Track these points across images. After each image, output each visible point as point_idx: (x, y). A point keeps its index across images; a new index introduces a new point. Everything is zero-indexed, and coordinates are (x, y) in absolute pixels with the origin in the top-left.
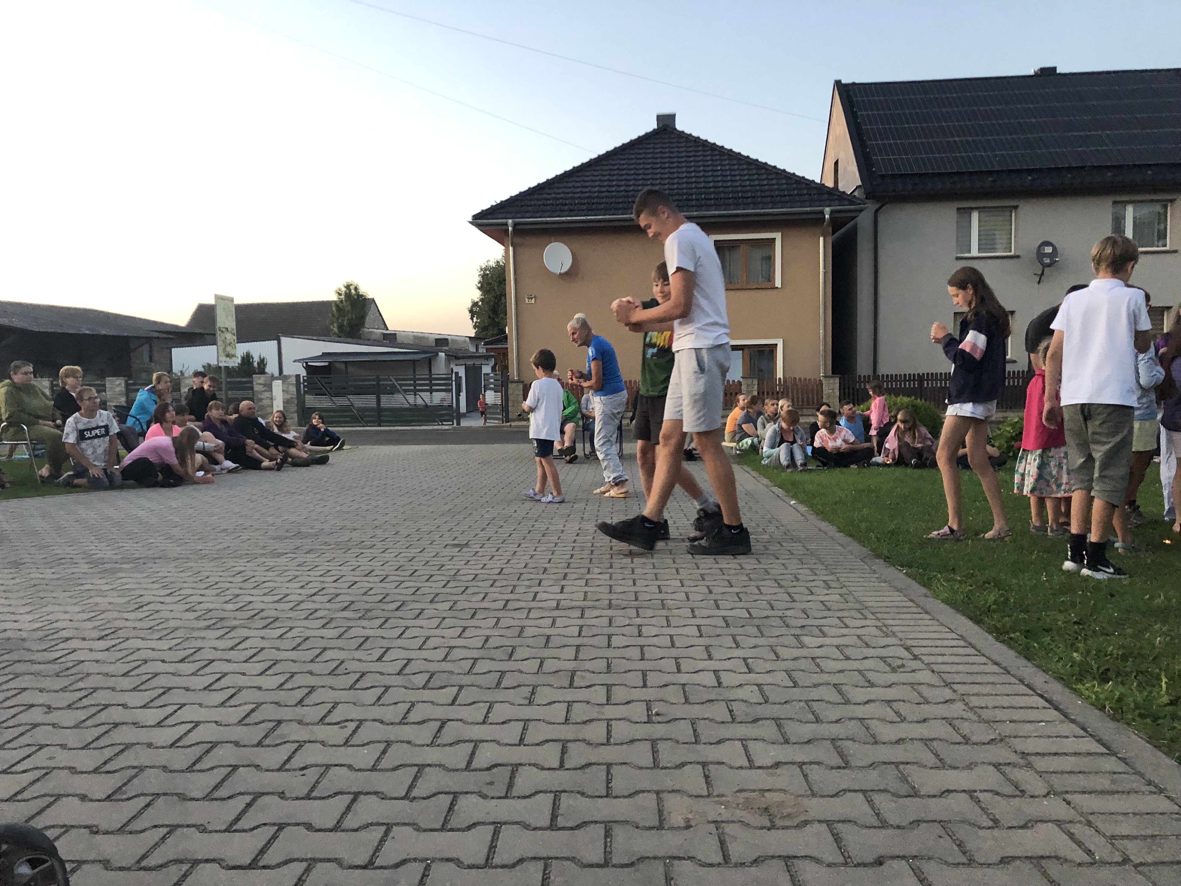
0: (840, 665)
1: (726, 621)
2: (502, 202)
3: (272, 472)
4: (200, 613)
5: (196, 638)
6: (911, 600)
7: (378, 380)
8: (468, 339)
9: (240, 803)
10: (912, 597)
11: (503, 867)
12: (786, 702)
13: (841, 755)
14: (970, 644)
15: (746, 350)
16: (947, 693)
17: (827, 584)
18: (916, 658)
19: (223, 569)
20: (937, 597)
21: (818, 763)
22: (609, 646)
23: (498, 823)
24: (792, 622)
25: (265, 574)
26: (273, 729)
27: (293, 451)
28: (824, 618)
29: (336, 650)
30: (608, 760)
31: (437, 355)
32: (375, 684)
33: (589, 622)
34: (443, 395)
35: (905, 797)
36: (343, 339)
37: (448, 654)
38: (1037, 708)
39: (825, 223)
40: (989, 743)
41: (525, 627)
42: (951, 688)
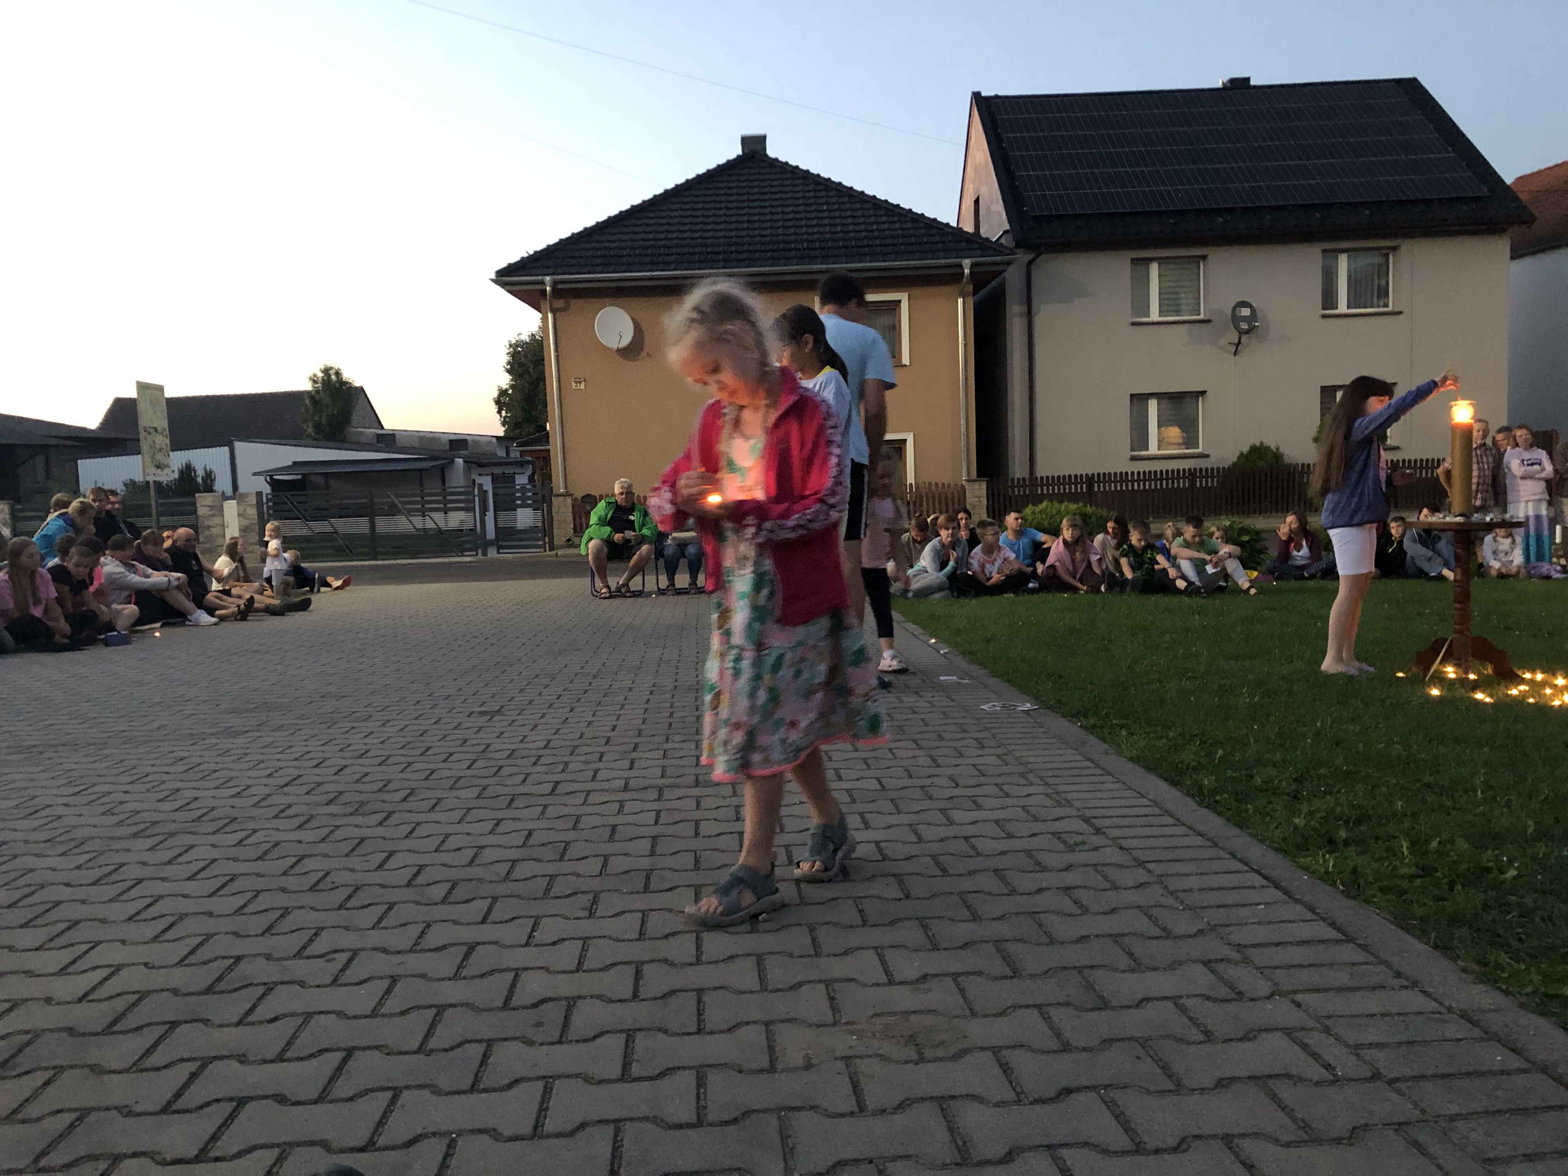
0: (1001, 846)
1: (850, 796)
2: (536, 252)
4: (121, 817)
5: (117, 851)
6: (1089, 760)
7: (371, 496)
8: (494, 440)
9: (182, 1072)
10: (1089, 755)
11: (558, 1135)
12: (932, 896)
13: (1007, 960)
14: (1166, 811)
16: (1141, 875)
17: (981, 743)
18: (1098, 831)
19: (156, 755)
20: (1120, 754)
21: (979, 973)
22: (697, 834)
23: (550, 1077)
24: (937, 793)
25: (218, 759)
26: (230, 969)
28: (978, 786)
29: (319, 858)
30: (698, 985)
31: (453, 461)
32: (374, 901)
33: (668, 805)
34: (462, 515)
35: (1092, 1010)
36: (322, 443)
37: (476, 855)
38: (1254, 888)
39: (965, 280)
40: (1195, 935)
41: (581, 816)
42: (1145, 868)
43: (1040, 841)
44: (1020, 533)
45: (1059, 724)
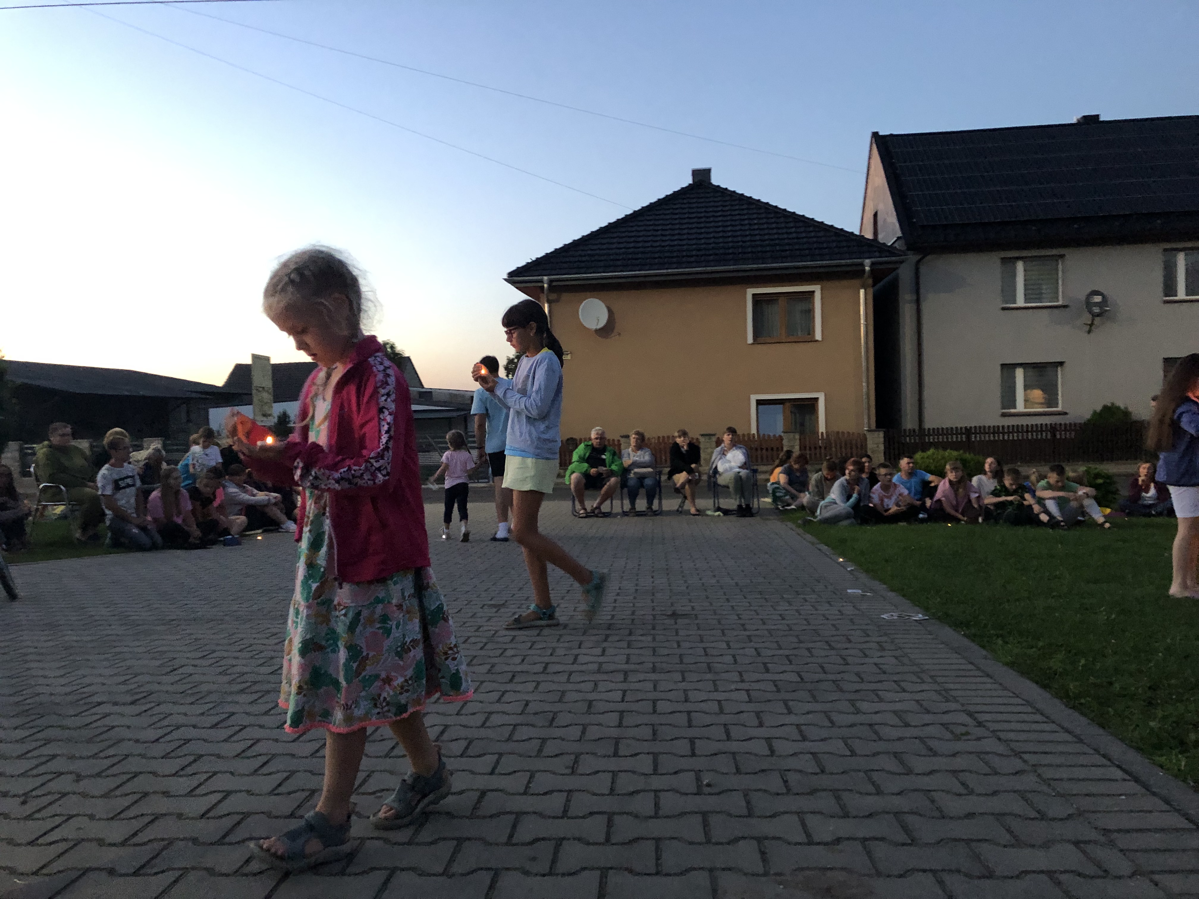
0: (899, 732)
1: (776, 686)
2: (537, 259)
5: (229, 703)
6: (971, 663)
10: (971, 660)
12: (843, 772)
13: (906, 829)
14: (1037, 710)
15: (787, 405)
16: (1017, 764)
17: (881, 646)
18: (980, 724)
19: (257, 631)
20: (998, 659)
21: (882, 839)
22: (655, 712)
24: (846, 686)
26: (307, 799)
28: (879, 681)
30: (655, 834)
33: (633, 686)
35: (979, 878)
38: (1116, 780)
39: (866, 275)
40: (1067, 819)
42: (1021, 758)
43: (930, 730)
44: (911, 474)
45: (948, 632)
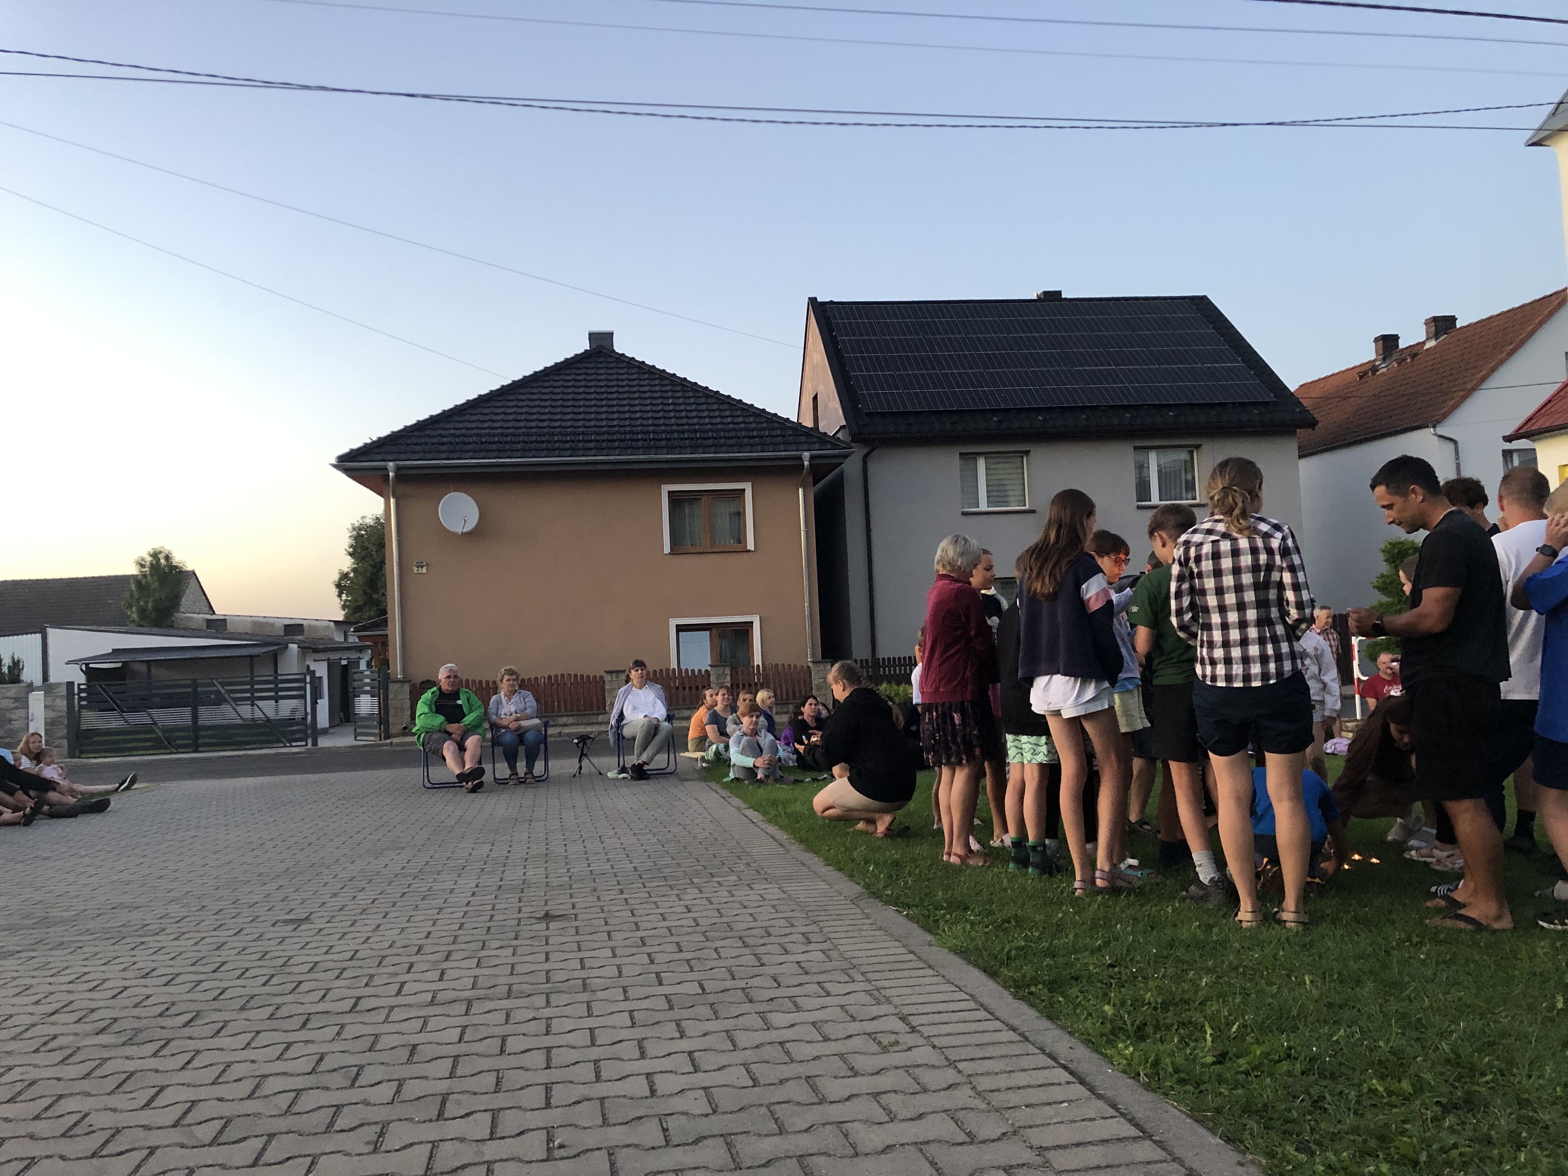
0: (815, 1050)
1: (669, 1002)
2: (380, 438)
3: (17, 828)
6: (911, 952)
7: (195, 684)
8: (332, 624)
10: (913, 948)
12: (740, 1110)
14: (982, 1005)
15: (714, 631)
16: (951, 1076)
17: (807, 938)
18: (913, 1030)
20: (943, 945)
24: (757, 995)
27: (53, 796)
28: (800, 985)
29: (78, 1097)
31: (287, 647)
32: (137, 1145)
34: (294, 703)
36: (145, 630)
37: (257, 1086)
38: (1060, 1084)
39: (804, 472)
40: (999, 1139)
41: (380, 1035)
42: (956, 1068)
43: (856, 1043)
45: (886, 914)
